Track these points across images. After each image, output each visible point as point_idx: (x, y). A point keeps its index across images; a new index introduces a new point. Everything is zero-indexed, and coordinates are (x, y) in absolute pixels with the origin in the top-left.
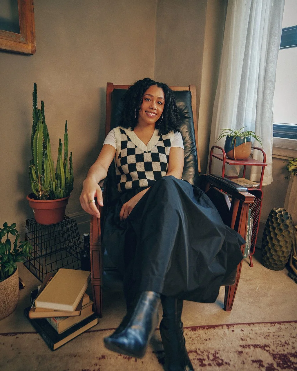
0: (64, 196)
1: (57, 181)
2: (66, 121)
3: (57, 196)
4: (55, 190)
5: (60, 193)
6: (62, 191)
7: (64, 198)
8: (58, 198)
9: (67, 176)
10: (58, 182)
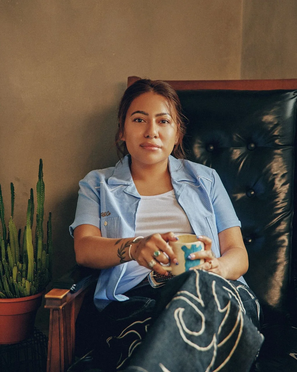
0: (31, 292)
1: (20, 265)
2: (41, 161)
3: (19, 292)
4: (17, 282)
5: (25, 287)
6: (27, 284)
7: (31, 295)
8: (22, 296)
9: (39, 256)
10: (22, 266)
